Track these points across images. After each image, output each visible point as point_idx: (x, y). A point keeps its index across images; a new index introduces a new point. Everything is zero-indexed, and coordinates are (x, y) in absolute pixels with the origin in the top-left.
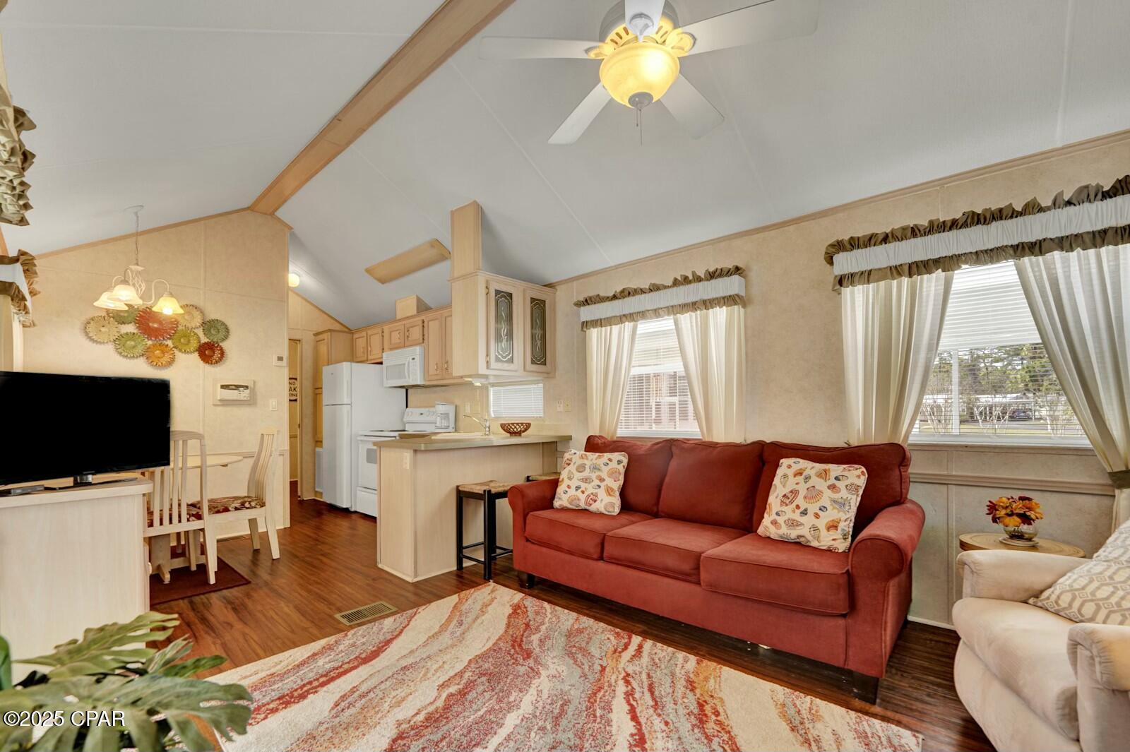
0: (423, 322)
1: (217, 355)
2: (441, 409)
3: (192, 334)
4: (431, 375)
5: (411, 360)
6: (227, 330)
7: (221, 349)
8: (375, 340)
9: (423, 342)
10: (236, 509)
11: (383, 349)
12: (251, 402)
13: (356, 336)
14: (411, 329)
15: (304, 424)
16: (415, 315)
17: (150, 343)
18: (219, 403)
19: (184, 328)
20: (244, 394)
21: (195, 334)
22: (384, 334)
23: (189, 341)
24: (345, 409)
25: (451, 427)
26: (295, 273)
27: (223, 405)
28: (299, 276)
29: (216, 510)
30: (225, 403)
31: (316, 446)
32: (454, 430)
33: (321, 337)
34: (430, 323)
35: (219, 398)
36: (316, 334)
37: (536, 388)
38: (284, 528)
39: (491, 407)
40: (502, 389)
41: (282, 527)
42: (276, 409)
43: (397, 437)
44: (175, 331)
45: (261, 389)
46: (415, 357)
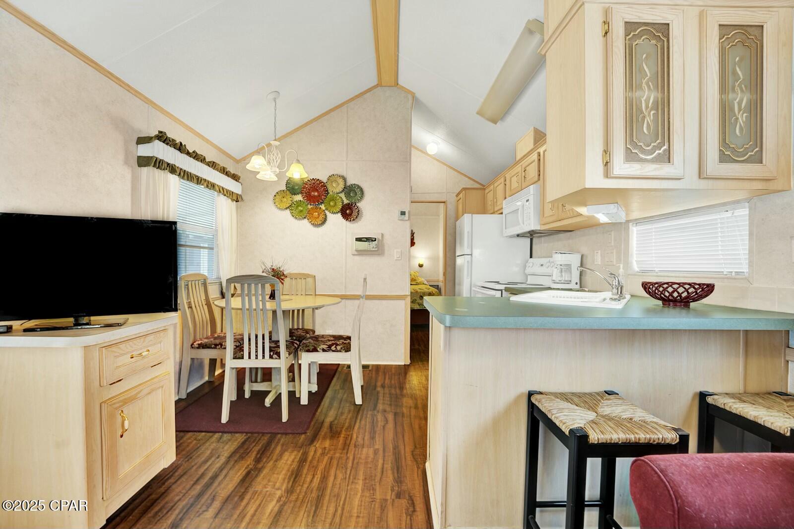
0: (539, 155)
1: (355, 214)
2: (559, 259)
3: (338, 198)
4: (546, 218)
5: (526, 203)
6: (362, 192)
7: (358, 208)
8: (500, 190)
9: (539, 179)
10: (324, 350)
11: (505, 198)
12: (379, 252)
13: (487, 191)
14: (527, 169)
16: (532, 150)
17: (309, 207)
18: (356, 253)
19: (332, 194)
20: (372, 246)
21: (340, 197)
22: (507, 182)
23: (336, 203)
24: (465, 259)
25: (574, 282)
26: (434, 143)
27: (359, 255)
28: (438, 145)
29: (307, 349)
30: (360, 253)
32: (578, 287)
33: (460, 197)
35: (354, 249)
36: (457, 195)
37: (728, 218)
38: (405, 365)
39: (635, 256)
40: (653, 227)
41: (403, 364)
42: (400, 259)
43: (503, 291)
44: (326, 196)
45: (388, 240)
46: (529, 198)
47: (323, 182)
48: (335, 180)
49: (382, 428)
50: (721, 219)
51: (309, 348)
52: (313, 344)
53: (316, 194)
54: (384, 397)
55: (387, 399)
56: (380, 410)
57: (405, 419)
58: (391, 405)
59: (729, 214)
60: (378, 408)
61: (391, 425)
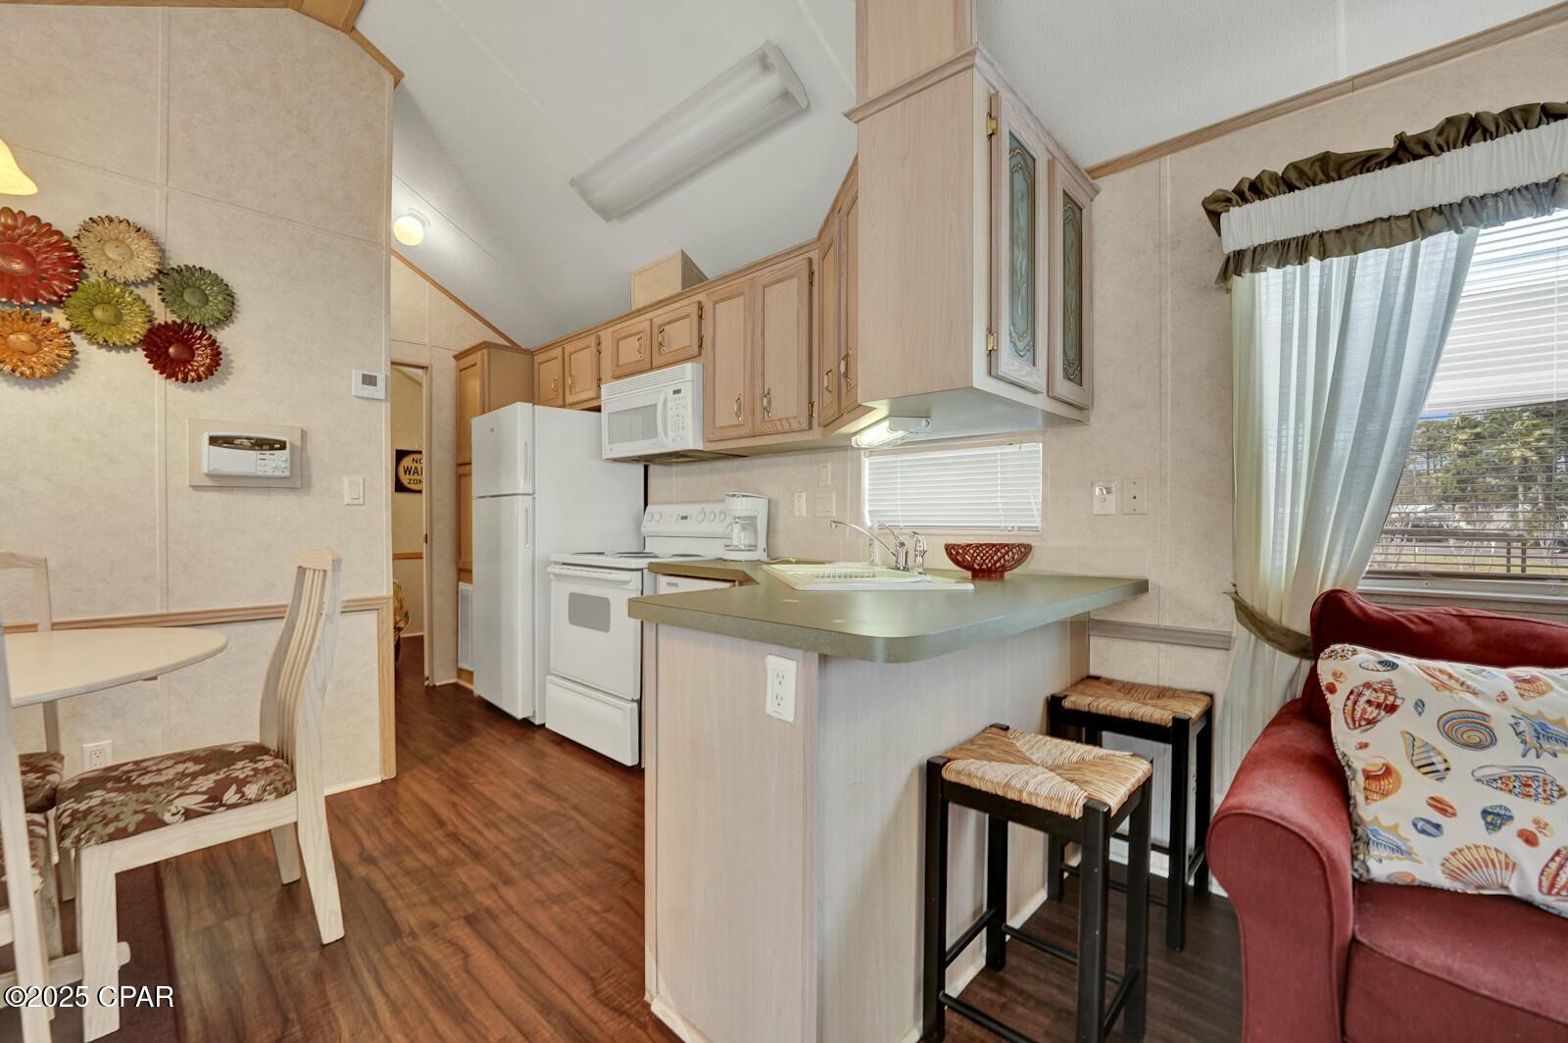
0: (701, 308)
1: (201, 358)
2: (742, 506)
3: (129, 299)
4: (722, 428)
5: (671, 396)
6: (230, 297)
7: (213, 343)
8: (583, 361)
9: (700, 354)
10: (189, 815)
11: (600, 380)
12: (297, 481)
13: (538, 359)
14: (667, 328)
15: (435, 536)
16: (679, 295)
18: (209, 483)
19: (102, 280)
20: (274, 463)
21: (138, 298)
22: (603, 347)
23: (118, 316)
24: (521, 504)
25: (759, 547)
26: (415, 216)
27: (220, 488)
28: (424, 225)
30: (224, 482)
31: (459, 580)
32: (766, 555)
33: (468, 361)
34: (720, 307)
35: (205, 470)
36: (458, 357)
37: (1014, 453)
38: (383, 782)
39: (867, 503)
40: (899, 459)
41: (378, 780)
42: (361, 501)
43: (645, 571)
44: (74, 284)
45: (320, 450)
46: (682, 388)
47: (59, 233)
48: (117, 239)
49: (464, 975)
50: (1002, 454)
51: (121, 825)
52: (134, 806)
53: (17, 266)
54: (394, 888)
55: (409, 890)
56: (416, 930)
57: (506, 922)
58: (433, 901)
59: (1014, 448)
60: (405, 928)
61: (480, 955)
